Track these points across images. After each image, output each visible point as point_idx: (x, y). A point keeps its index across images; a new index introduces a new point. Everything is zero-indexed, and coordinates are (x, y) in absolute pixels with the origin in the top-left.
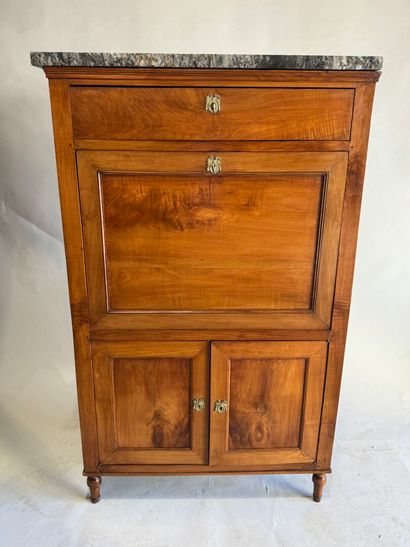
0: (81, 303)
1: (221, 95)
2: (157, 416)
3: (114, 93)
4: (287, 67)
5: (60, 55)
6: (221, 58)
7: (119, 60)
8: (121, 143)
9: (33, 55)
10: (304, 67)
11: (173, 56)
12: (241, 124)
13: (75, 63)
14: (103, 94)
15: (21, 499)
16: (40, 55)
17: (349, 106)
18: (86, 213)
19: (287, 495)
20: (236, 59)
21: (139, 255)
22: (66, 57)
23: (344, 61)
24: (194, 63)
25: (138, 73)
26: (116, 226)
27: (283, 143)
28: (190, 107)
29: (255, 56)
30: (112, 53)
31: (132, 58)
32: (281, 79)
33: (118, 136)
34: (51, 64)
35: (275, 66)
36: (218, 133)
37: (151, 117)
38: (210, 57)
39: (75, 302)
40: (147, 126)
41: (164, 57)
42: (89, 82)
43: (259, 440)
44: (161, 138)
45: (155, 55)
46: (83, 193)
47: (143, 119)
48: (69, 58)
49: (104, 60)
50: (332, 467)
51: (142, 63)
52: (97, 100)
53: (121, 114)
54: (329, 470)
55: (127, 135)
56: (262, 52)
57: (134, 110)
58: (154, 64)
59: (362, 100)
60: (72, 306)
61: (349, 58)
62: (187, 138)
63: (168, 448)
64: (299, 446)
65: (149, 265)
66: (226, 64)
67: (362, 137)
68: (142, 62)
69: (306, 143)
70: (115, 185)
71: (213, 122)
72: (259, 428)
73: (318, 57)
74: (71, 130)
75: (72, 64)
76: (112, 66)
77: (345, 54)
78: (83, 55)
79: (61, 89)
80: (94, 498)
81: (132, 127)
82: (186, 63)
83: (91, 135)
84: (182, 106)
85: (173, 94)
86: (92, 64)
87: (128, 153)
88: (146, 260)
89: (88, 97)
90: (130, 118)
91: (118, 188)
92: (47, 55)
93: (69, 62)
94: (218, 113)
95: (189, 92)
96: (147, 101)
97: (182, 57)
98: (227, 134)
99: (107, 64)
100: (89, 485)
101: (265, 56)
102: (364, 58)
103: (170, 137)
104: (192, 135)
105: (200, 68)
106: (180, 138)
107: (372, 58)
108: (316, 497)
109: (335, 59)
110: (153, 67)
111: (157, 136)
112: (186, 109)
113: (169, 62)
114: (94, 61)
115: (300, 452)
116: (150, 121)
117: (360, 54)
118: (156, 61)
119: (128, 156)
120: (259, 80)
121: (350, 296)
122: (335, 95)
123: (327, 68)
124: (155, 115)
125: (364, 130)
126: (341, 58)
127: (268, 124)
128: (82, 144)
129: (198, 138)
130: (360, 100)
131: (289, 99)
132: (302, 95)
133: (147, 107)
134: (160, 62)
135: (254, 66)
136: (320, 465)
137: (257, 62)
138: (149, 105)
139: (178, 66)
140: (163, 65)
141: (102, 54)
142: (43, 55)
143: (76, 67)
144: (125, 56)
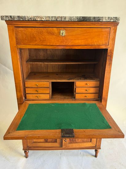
1: (65, 30)
3: (29, 29)
4: (88, 20)
5: (11, 16)
6: (65, 18)
7: (31, 18)
8: (32, 46)
9: (1, 17)
10: (93, 21)
11: (49, 17)
12: (72, 40)
13: (16, 19)
14: (26, 30)
15: (4, 157)
16: (4, 17)
17: (108, 34)
19: (87, 155)
20: (71, 18)
22: (13, 17)
23: (107, 19)
24: (56, 19)
25: (37, 23)
27: (86, 46)
28: (55, 34)
29: (77, 17)
30: (28, 16)
31: (35, 18)
32: (86, 24)
33: (31, 44)
34: (8, 20)
35: (84, 20)
36: (65, 43)
37: (42, 37)
38: (61, 17)
39: (19, 98)
40: (41, 40)
41: (46, 17)
42: (21, 26)
43: (78, 140)
44: (45, 44)
45: (43, 16)
47: (39, 38)
48: (14, 18)
49: (26, 18)
50: (101, 147)
51: (39, 19)
52: (24, 32)
53: (32, 36)
54: (100, 148)
55: (34, 44)
56: (79, 16)
57: (36, 35)
59: (113, 32)
60: (17, 99)
61: (109, 17)
62: (54, 44)
63: (50, 142)
64: (91, 141)
66: (67, 20)
67: (112, 44)
69: (94, 46)
71: (63, 39)
73: (98, 17)
74: (15, 42)
76: (28, 20)
77: (107, 16)
78: (18, 17)
79: (11, 28)
80: (26, 157)
81: (36, 41)
82: (54, 19)
83: (22, 44)
84: (52, 34)
85: (49, 30)
86: (22, 20)
89: (21, 31)
90: (35, 38)
92: (6, 16)
93: (14, 19)
94: (64, 36)
95: (55, 29)
97: (52, 17)
98: (67, 43)
99: (27, 20)
100: (25, 153)
101: (80, 17)
102: (114, 17)
103: (48, 44)
104: (56, 43)
105: (58, 21)
106: (52, 44)
107: (116, 17)
108: (96, 156)
109: (104, 18)
110: (42, 21)
111: (44, 44)
112: (54, 35)
113: (48, 19)
114: (22, 19)
115: (91, 143)
116: (42, 39)
117: (112, 16)
118: (43, 18)
120: (78, 25)
121: (107, 95)
122: (104, 30)
123: (101, 21)
124: (43, 37)
125: (113, 42)
126: (106, 17)
127: (81, 40)
128: (19, 47)
129: (58, 45)
130: (112, 32)
131: (88, 31)
132: (93, 30)
133: (41, 34)
134: (45, 19)
135: (77, 20)
136: (97, 147)
137: (77, 19)
138: (41, 33)
139: (51, 20)
140: (46, 20)
141: (25, 16)
142: (5, 17)
143: (16, 20)
144: (33, 17)
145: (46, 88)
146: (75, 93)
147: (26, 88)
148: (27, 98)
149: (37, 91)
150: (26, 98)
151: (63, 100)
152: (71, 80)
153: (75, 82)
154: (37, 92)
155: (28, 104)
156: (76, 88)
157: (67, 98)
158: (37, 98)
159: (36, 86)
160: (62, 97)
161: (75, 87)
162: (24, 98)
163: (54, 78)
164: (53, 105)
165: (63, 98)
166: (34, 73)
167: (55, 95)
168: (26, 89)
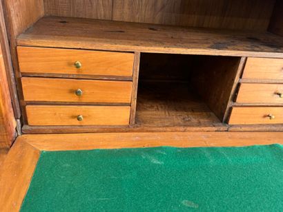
145: (118, 79)
146: (230, 104)
147: (23, 79)
148: (29, 121)
149: (77, 93)
150: (24, 120)
151: (182, 129)
152: (227, 48)
153: (243, 60)
154: (74, 99)
155: (36, 151)
156: (239, 85)
157: (194, 121)
158: (75, 122)
159: (73, 71)
160: (176, 117)
161: (237, 80)
162: (15, 123)
163: (151, 40)
164: (155, 161)
165: (180, 121)
166: (60, 20)
167: (145, 109)
168: (25, 82)
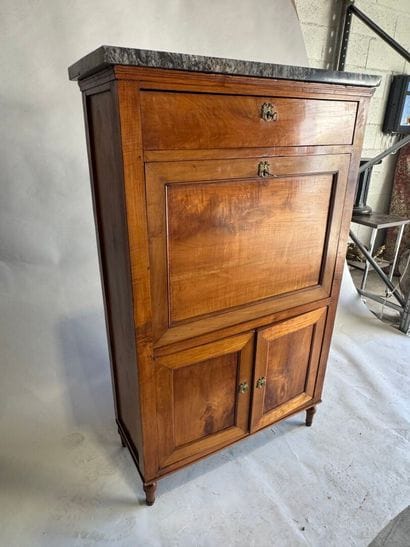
0: (146, 325)
1: (275, 104)
2: (209, 409)
5: (138, 52)
6: (281, 69)
7: (196, 64)
8: (190, 152)
9: (107, 49)
11: (244, 63)
12: (287, 131)
13: (153, 63)
16: (115, 52)
18: (152, 230)
19: (289, 430)
20: (292, 70)
21: (199, 264)
22: (144, 55)
24: (261, 72)
26: (179, 239)
28: (250, 115)
29: (306, 68)
30: (191, 55)
31: (209, 62)
33: (187, 145)
34: (127, 62)
36: (270, 139)
38: (273, 67)
40: (213, 134)
41: (238, 63)
42: (162, 87)
43: (282, 398)
45: (230, 60)
46: (150, 208)
48: (148, 57)
49: (182, 63)
51: (218, 69)
52: (168, 107)
53: (191, 121)
54: (320, 401)
55: (196, 145)
58: (228, 70)
62: (246, 145)
63: (218, 432)
64: (305, 391)
65: (206, 273)
66: (284, 75)
68: (218, 67)
70: (179, 198)
72: (283, 389)
75: (150, 65)
76: (190, 71)
79: (130, 93)
80: (149, 502)
81: (200, 136)
82: (255, 70)
83: (161, 146)
84: (243, 114)
85: (236, 102)
86: (171, 66)
87: (195, 163)
88: (204, 268)
89: (159, 104)
90: (199, 126)
91: (182, 200)
92: (123, 50)
93: (147, 62)
95: (251, 101)
96: (214, 108)
97: (252, 64)
98: (277, 140)
99: (185, 67)
101: (312, 70)
102: (372, 76)
103: (233, 144)
104: (250, 142)
105: (265, 78)
106: (240, 145)
108: (308, 423)
109: (356, 77)
110: (226, 73)
111: (222, 145)
112: (247, 117)
113: (240, 69)
114: (172, 62)
115: (304, 394)
116: (216, 129)
118: (230, 67)
119: (194, 167)
120: (303, 92)
124: (221, 123)
126: (359, 76)
128: (151, 156)
129: (254, 145)
133: (214, 114)
134: (233, 68)
135: (304, 78)
136: (315, 399)
137: (306, 74)
138: (216, 113)
139: (247, 74)
140: (235, 72)
141: (181, 55)
142: (118, 51)
143: (153, 67)
144: (203, 60)
